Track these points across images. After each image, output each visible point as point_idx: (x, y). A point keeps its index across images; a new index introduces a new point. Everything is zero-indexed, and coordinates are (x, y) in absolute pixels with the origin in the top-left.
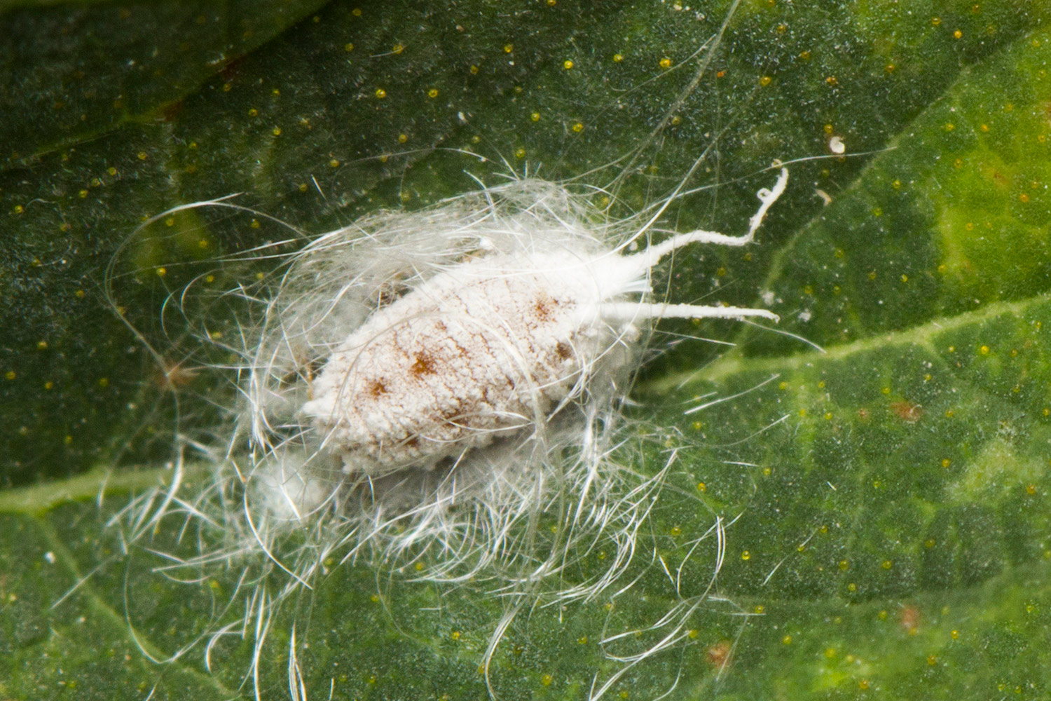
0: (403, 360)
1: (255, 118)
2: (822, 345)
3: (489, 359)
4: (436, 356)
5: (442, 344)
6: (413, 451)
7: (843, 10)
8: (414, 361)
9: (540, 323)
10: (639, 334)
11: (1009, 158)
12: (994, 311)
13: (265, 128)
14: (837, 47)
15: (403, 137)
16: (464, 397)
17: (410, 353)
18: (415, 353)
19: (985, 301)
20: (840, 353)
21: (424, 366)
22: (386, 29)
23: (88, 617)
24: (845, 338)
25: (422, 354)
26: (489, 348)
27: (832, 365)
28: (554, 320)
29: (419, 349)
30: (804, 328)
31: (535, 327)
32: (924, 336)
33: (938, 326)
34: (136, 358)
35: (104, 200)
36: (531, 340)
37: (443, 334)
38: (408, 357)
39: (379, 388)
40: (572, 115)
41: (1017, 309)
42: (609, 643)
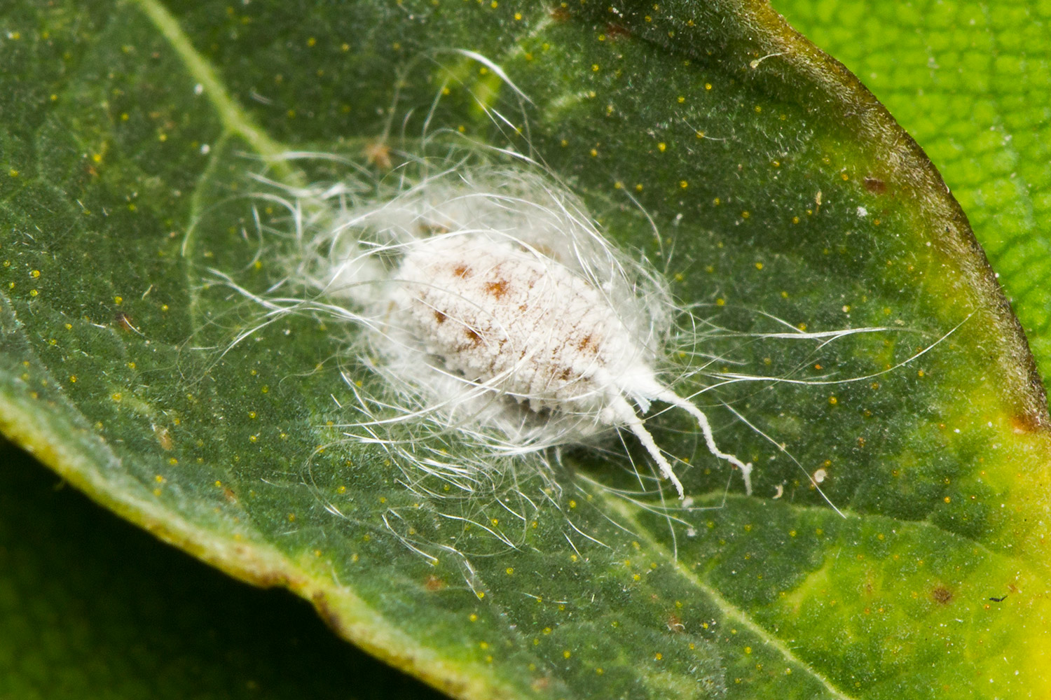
0: (492, 275)
1: (592, 72)
2: (679, 556)
3: (530, 325)
4: (509, 292)
5: (520, 291)
6: (435, 323)
7: (914, 417)
8: (497, 281)
9: (576, 346)
10: (609, 423)
11: (887, 587)
12: (778, 644)
13: (589, 85)
14: (887, 430)
15: (640, 187)
16: (494, 327)
17: (500, 275)
18: (502, 279)
19: (779, 635)
20: (681, 569)
21: (499, 289)
22: (709, 115)
23: (182, 197)
24: (694, 567)
25: (505, 283)
26: (537, 322)
27: (670, 569)
28: (584, 355)
29: (506, 278)
30: (682, 537)
31: (572, 345)
32: (730, 612)
33: (743, 618)
34: (375, 118)
35: (471, 14)
36: (562, 346)
37: (527, 287)
38: (496, 276)
39: (461, 271)
40: (727, 292)
41: (789, 657)
42: (393, 514)
